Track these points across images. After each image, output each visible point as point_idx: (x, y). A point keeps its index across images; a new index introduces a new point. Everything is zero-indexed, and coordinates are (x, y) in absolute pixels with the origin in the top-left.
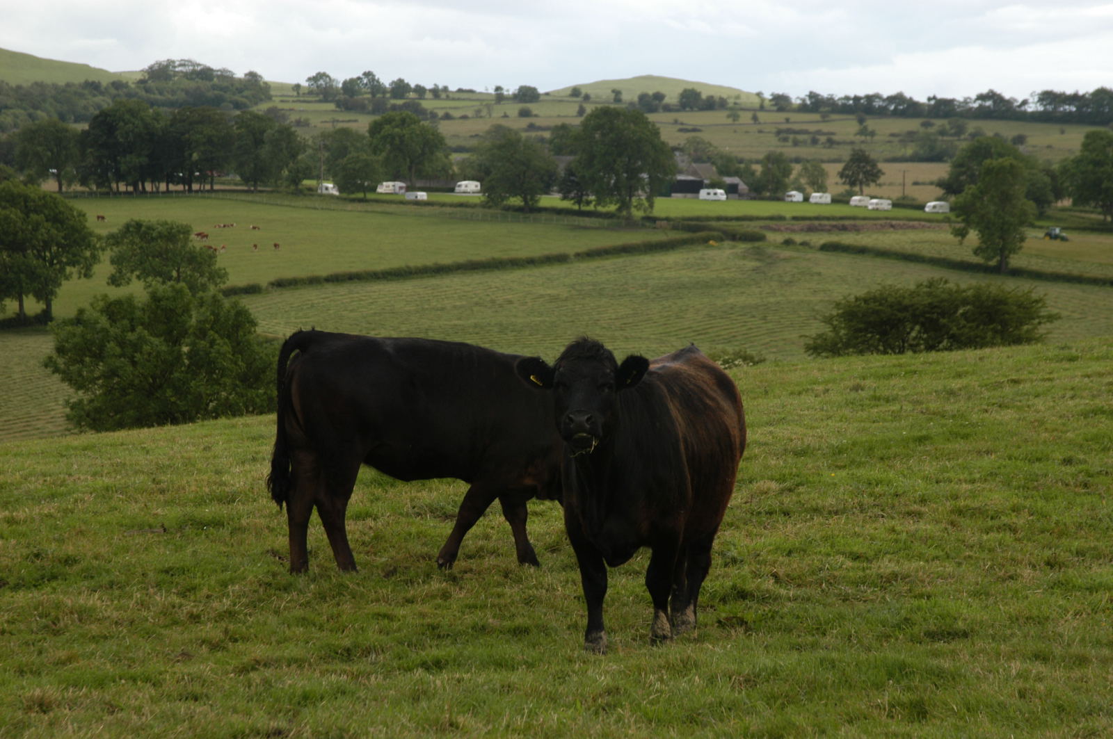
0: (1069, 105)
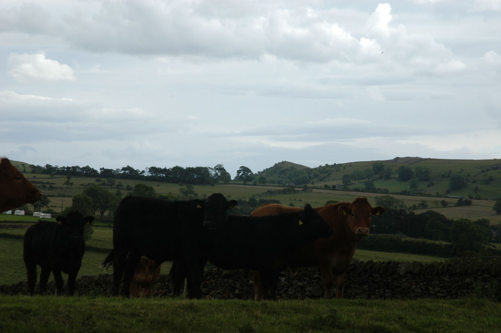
0: (162, 174)
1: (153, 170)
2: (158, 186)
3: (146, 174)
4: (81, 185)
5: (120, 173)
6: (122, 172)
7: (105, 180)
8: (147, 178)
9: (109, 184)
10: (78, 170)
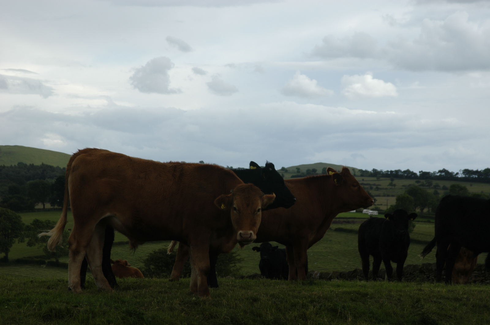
0: (475, 175)
1: (466, 171)
2: (471, 185)
3: (460, 176)
4: (403, 186)
5: (437, 176)
6: (438, 174)
7: (423, 181)
8: (461, 179)
9: (427, 184)
10: (400, 173)
